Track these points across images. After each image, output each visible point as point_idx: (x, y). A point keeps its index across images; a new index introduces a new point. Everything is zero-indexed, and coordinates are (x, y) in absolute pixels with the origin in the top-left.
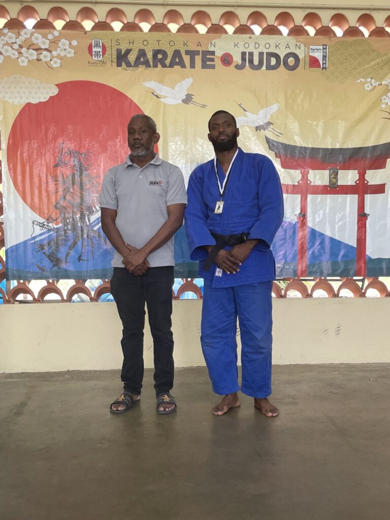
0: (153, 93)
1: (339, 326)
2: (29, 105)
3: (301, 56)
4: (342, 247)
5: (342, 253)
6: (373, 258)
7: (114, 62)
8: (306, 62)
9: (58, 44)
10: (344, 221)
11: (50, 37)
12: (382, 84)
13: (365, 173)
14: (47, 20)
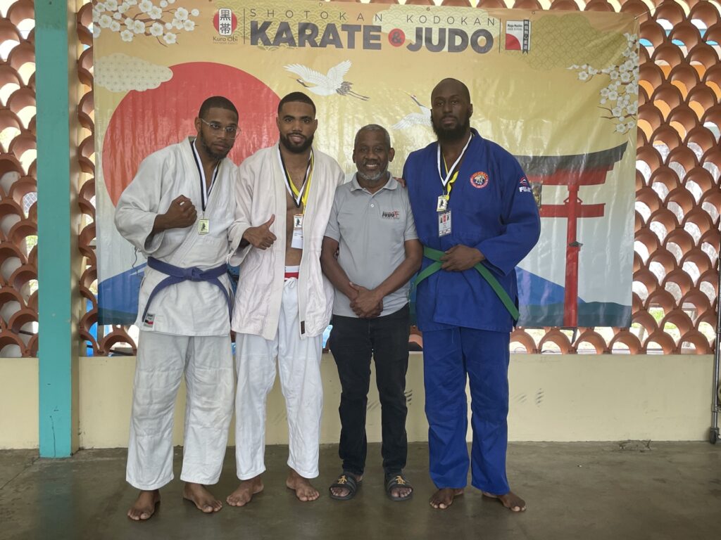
0: (298, 80)
1: (541, 391)
2: (133, 93)
3: (495, 34)
4: (546, 286)
5: (546, 295)
6: (587, 302)
7: (248, 38)
8: (502, 42)
9: (173, 13)
10: (549, 252)
11: (163, 4)
12: (601, 72)
13: (578, 190)
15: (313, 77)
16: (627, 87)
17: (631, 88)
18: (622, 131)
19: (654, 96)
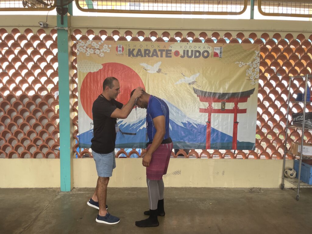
0: (144, 68)
1: (224, 171)
3: (210, 52)
4: (226, 136)
5: (226, 139)
6: (240, 141)
7: (127, 55)
8: (212, 54)
9: (103, 46)
10: (228, 125)
11: (100, 43)
12: (246, 64)
13: (238, 104)
14: (98, 36)
15: (149, 67)
16: (255, 69)
17: (257, 70)
18: (253, 84)
19: (265, 72)
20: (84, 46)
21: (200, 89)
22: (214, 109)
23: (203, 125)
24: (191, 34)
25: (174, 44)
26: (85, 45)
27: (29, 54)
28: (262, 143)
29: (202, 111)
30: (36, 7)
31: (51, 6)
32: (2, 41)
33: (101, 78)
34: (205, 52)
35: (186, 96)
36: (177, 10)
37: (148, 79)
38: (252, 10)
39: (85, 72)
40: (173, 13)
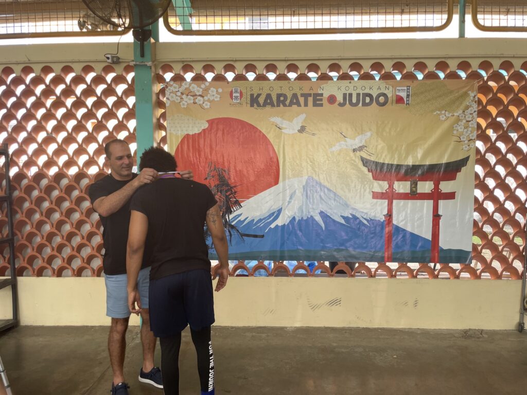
0: (276, 126)
1: (416, 300)
3: (389, 95)
4: (420, 239)
5: (420, 244)
6: (445, 248)
7: (249, 104)
8: (393, 100)
9: (208, 91)
10: (422, 220)
11: (203, 86)
12: (454, 115)
13: (439, 184)
14: (200, 74)
15: (285, 124)
16: (470, 123)
17: (472, 124)
18: (466, 149)
19: (486, 128)
20: (177, 92)
21: (373, 159)
22: (398, 194)
23: (379, 220)
24: (356, 66)
25: (327, 83)
26: (180, 89)
27: (90, 107)
28: (484, 251)
29: (376, 196)
30: (99, 30)
31: (125, 28)
32: (47, 86)
33: (206, 143)
34: (380, 96)
35: (348, 170)
36: (331, 27)
37: (284, 143)
38: (462, 21)
39: (180, 135)
40: (325, 31)
